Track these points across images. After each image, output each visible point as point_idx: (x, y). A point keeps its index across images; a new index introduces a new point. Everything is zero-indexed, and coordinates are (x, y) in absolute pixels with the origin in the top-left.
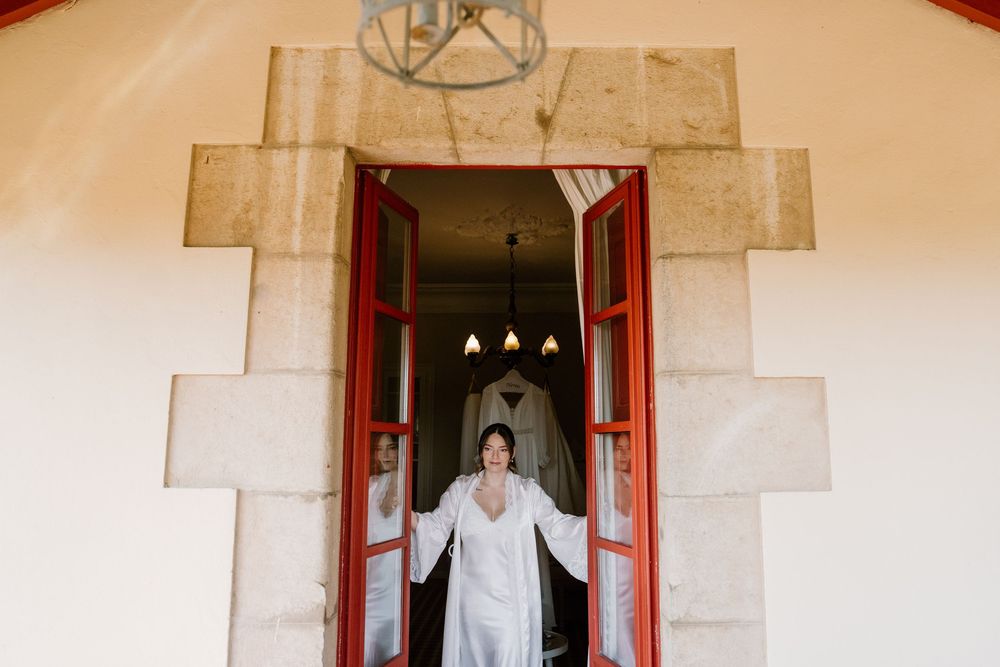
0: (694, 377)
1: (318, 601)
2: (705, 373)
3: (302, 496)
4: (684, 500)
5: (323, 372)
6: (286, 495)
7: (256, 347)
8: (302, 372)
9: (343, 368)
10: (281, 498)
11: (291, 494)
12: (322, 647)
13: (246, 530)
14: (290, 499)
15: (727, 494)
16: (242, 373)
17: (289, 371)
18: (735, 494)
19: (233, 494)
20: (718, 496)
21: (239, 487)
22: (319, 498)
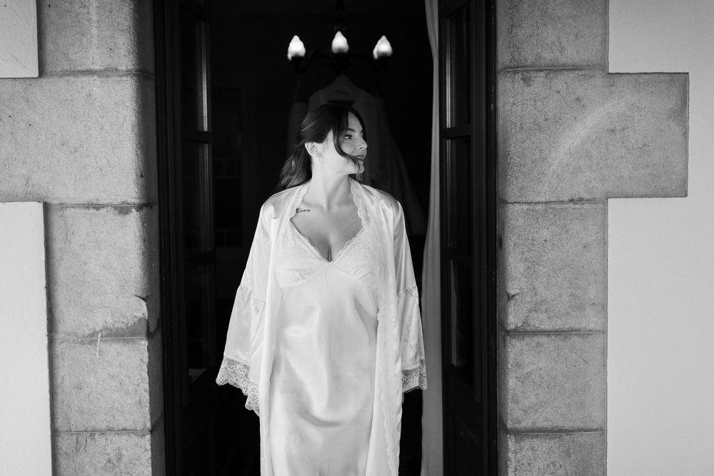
0: (542, 74)
1: (140, 315)
2: (554, 69)
3: (115, 207)
4: (525, 207)
5: (128, 73)
6: (98, 207)
7: (49, 46)
8: (105, 73)
9: (151, 68)
10: (92, 211)
11: (103, 206)
12: (146, 360)
13: (57, 246)
14: (103, 211)
15: (571, 201)
16: (36, 75)
17: (89, 72)
18: (581, 200)
19: (38, 208)
20: (562, 202)
21: (46, 200)
22: (133, 210)
